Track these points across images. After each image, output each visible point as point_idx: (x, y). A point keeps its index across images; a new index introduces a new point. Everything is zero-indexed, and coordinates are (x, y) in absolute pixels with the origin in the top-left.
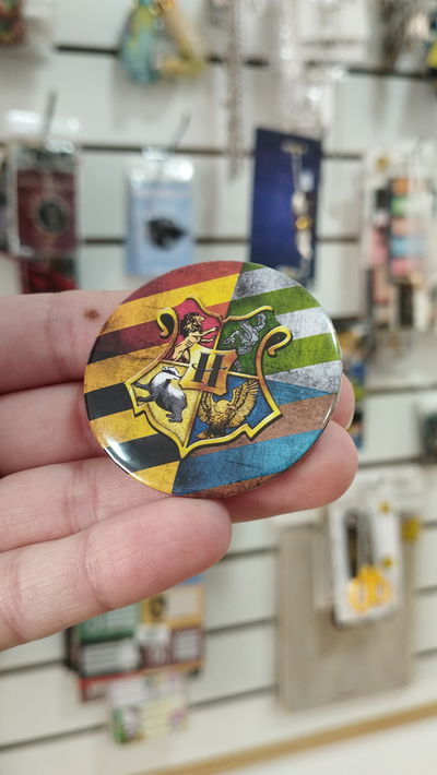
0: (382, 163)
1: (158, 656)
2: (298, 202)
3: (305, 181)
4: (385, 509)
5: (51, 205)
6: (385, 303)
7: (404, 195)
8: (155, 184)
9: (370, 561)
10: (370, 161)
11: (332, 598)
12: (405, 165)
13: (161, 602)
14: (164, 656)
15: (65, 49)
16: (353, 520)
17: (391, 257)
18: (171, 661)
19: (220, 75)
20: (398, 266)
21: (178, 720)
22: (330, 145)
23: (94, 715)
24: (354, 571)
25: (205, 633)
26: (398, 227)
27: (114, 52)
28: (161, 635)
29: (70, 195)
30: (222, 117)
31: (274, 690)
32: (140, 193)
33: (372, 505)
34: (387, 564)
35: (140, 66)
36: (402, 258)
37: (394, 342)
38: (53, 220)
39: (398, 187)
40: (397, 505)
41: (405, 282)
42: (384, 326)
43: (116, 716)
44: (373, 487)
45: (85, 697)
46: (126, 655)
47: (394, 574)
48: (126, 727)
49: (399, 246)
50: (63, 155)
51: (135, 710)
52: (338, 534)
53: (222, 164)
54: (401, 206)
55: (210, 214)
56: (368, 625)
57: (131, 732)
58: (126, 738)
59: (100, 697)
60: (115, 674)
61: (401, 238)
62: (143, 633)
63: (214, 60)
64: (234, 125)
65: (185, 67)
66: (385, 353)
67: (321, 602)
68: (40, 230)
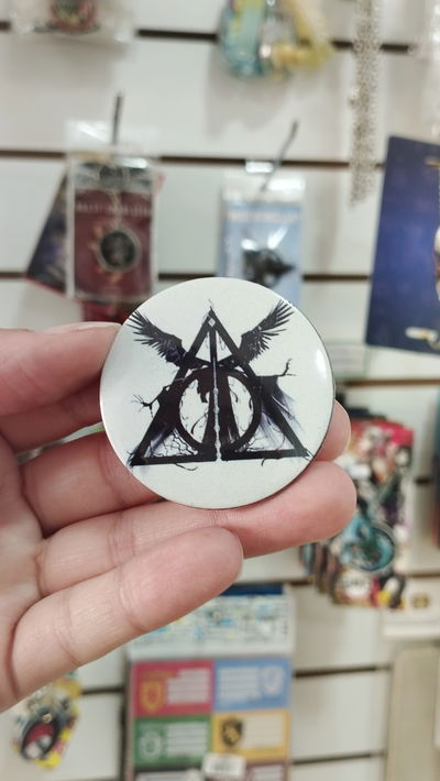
5: (118, 235)
8: (255, 205)
13: (239, 727)
15: (146, 33)
19: (348, 61)
25: (289, 764)
27: (211, 37)
28: (236, 768)
29: (144, 224)
30: (348, 119)
32: (236, 217)
35: (243, 54)
38: (118, 256)
50: (136, 171)
53: (345, 178)
55: (325, 245)
62: (211, 765)
63: (342, 45)
64: (361, 130)
65: (302, 53)
68: (103, 266)
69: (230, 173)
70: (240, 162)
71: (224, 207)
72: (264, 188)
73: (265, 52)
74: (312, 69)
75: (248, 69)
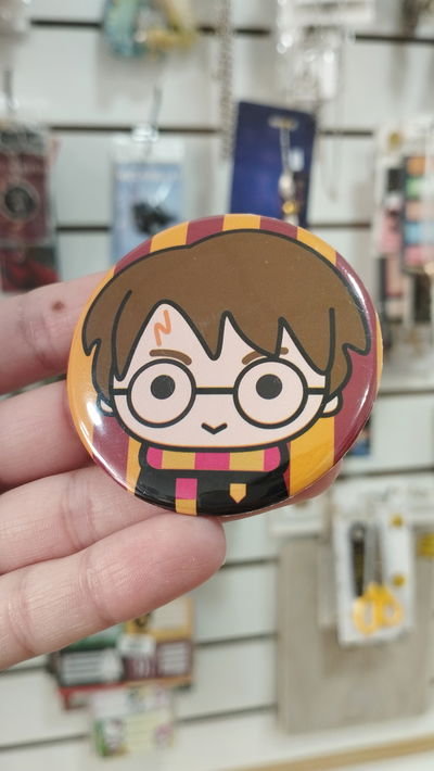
0: (395, 139)
1: (141, 668)
2: (286, 183)
3: (295, 160)
4: (398, 523)
5: (17, 189)
6: (399, 296)
7: (420, 175)
8: (142, 166)
9: (379, 579)
10: (382, 138)
11: (335, 617)
12: (423, 141)
14: (148, 668)
15: (41, 23)
16: (359, 534)
17: (405, 245)
18: (156, 674)
19: (213, 45)
20: (413, 254)
21: (164, 735)
22: (328, 119)
23: (75, 724)
24: (359, 590)
25: (194, 646)
26: (413, 211)
27: (95, 25)
28: (146, 646)
29: (39, 178)
30: (215, 90)
31: (272, 708)
32: (126, 176)
33: (383, 517)
34: (398, 582)
36: (416, 245)
37: (413, 339)
38: (20, 206)
39: (414, 167)
40: (410, 518)
41: (420, 272)
42: (398, 321)
43: (98, 727)
44: (384, 497)
45: (68, 706)
46: (109, 666)
47: (407, 593)
48: (108, 741)
49: (414, 233)
50: (30, 135)
51: (118, 722)
52: (343, 548)
53: (216, 144)
54: (416, 187)
56: (380, 646)
57: (113, 746)
58: (108, 752)
59: (82, 706)
60: (96, 685)
61: (415, 222)
62: (126, 643)
63: (207, 30)
64: (225, 99)
65: (173, 38)
66: (402, 350)
67: (325, 620)
68: (7, 216)
69: (120, 140)
70: (127, 130)
71: (115, 168)
72: (148, 151)
73: (142, 37)
74: (184, 51)
75: (128, 52)
